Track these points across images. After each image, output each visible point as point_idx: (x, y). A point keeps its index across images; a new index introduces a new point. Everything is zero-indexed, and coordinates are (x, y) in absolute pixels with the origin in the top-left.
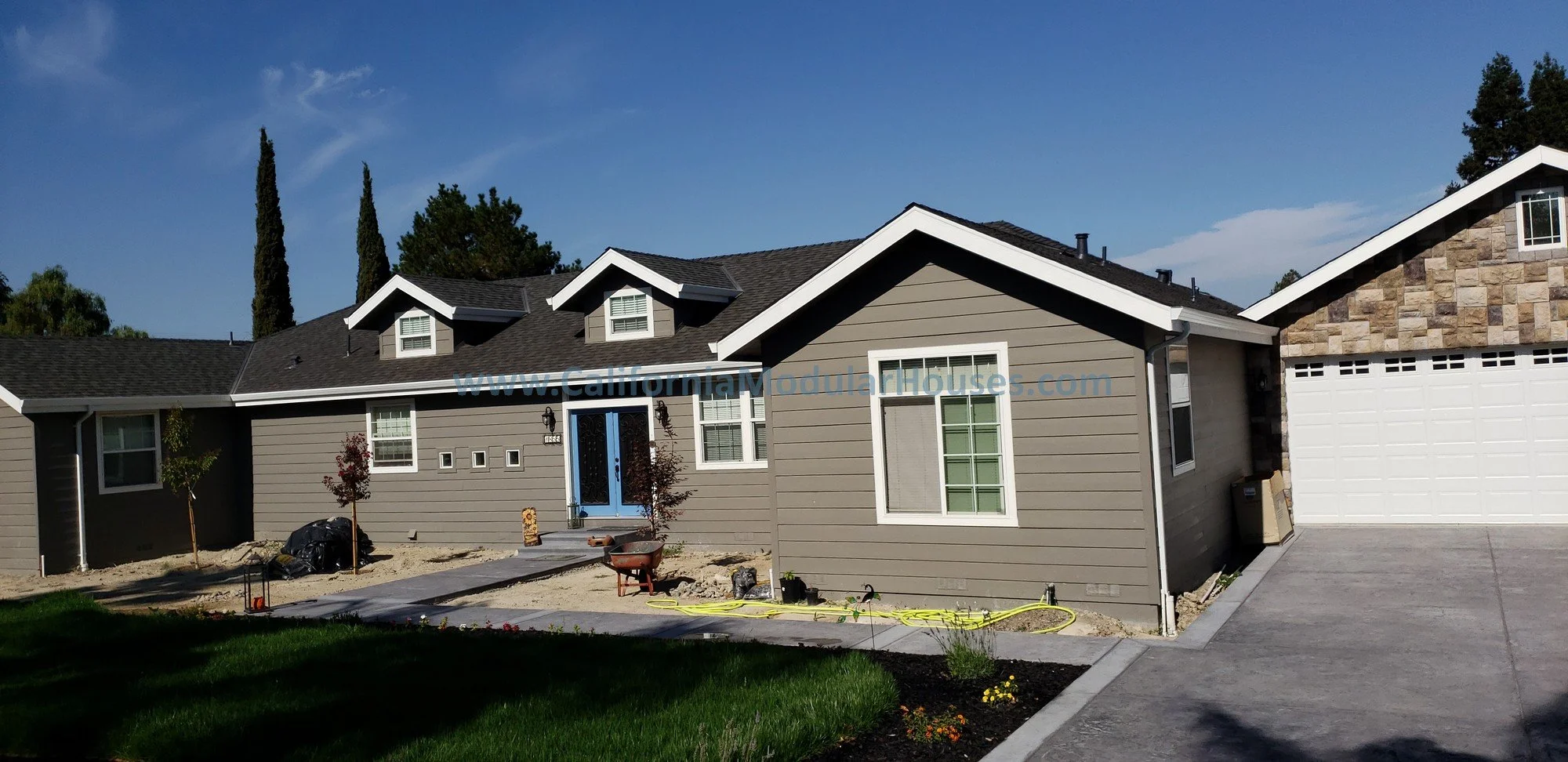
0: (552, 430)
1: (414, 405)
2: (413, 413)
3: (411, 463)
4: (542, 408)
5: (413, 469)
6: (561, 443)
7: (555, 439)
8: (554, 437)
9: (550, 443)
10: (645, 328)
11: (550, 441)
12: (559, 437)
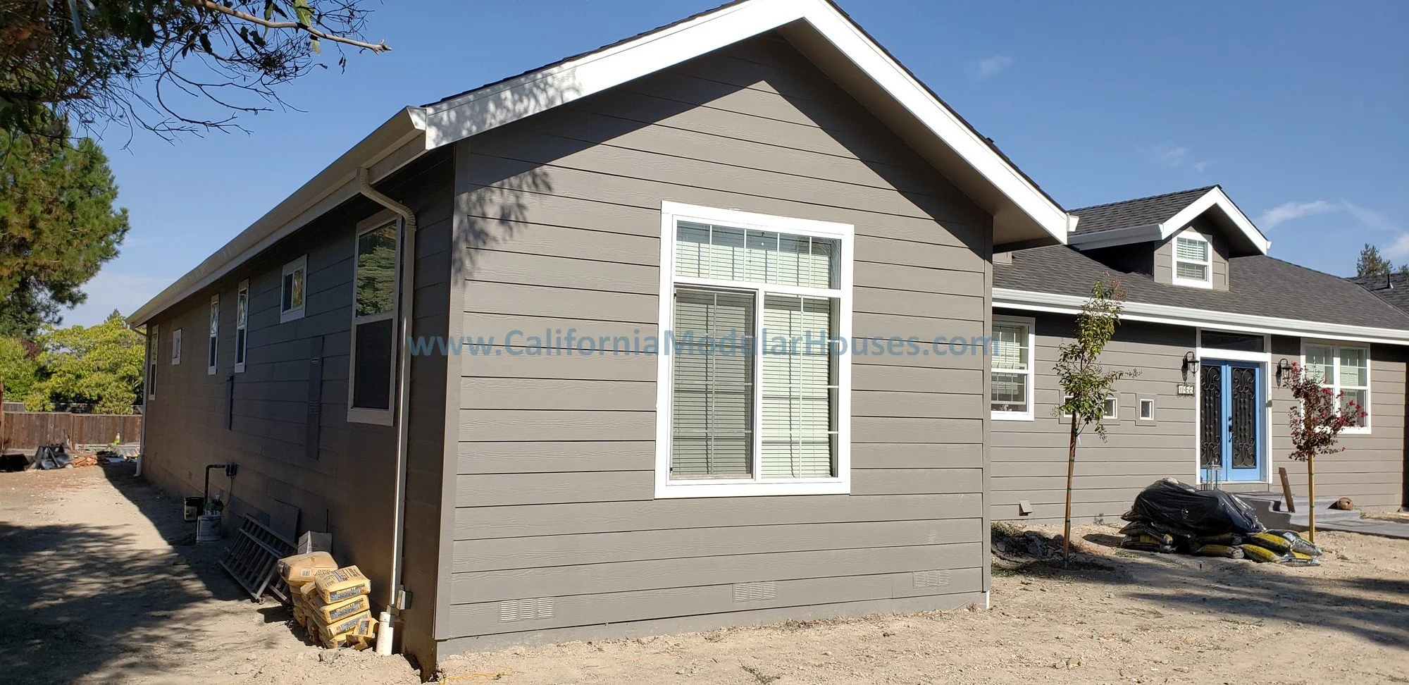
0: (1185, 379)
1: (1033, 328)
2: (1032, 338)
3: (1024, 409)
4: (1180, 352)
5: (1028, 416)
6: (1193, 395)
7: (1189, 390)
8: (1188, 388)
9: (1182, 394)
10: (1203, 277)
11: (1184, 392)
12: (1192, 388)
